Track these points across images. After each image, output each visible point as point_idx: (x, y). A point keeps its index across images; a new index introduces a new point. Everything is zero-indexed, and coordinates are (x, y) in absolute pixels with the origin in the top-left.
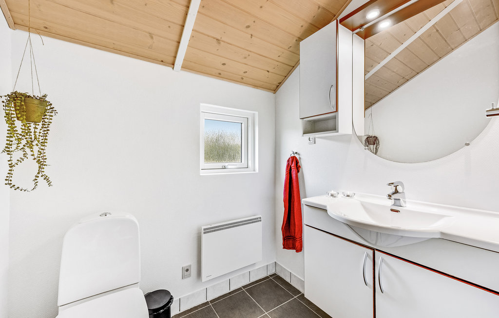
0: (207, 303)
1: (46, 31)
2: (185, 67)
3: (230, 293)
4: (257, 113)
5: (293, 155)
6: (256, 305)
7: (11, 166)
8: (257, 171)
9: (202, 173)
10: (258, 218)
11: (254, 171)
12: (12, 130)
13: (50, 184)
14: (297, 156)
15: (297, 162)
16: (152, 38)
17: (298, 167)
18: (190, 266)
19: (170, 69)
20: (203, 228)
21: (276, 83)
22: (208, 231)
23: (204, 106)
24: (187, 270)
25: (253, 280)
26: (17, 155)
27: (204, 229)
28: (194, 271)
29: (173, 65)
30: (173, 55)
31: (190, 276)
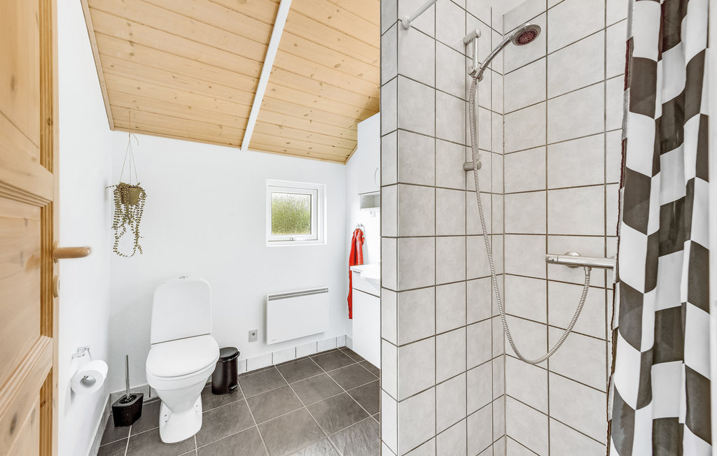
0: (273, 366)
1: (138, 130)
2: (250, 148)
3: (296, 360)
4: (325, 185)
5: (358, 228)
6: (317, 368)
7: (117, 238)
8: (326, 243)
9: (269, 245)
10: (325, 289)
11: (324, 243)
12: (118, 212)
13: (141, 253)
14: (362, 229)
15: (362, 234)
16: (221, 128)
17: (362, 239)
18: (257, 331)
19: (238, 149)
20: (268, 295)
21: (345, 156)
22: (272, 298)
23: (269, 182)
24: (254, 334)
25: (320, 351)
26: (120, 230)
27: (270, 297)
28: (260, 335)
29: (241, 146)
30: (240, 138)
31: (256, 340)
